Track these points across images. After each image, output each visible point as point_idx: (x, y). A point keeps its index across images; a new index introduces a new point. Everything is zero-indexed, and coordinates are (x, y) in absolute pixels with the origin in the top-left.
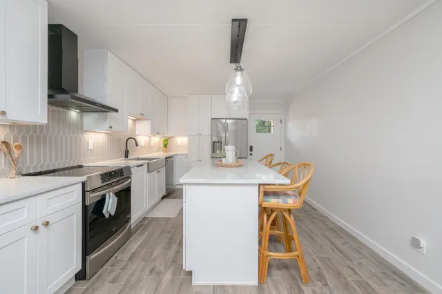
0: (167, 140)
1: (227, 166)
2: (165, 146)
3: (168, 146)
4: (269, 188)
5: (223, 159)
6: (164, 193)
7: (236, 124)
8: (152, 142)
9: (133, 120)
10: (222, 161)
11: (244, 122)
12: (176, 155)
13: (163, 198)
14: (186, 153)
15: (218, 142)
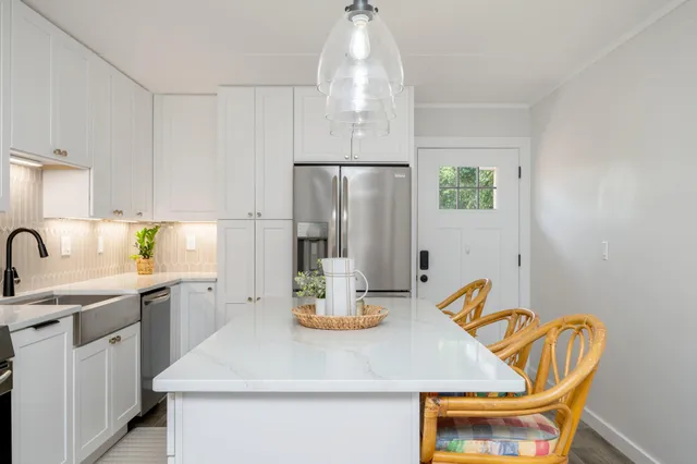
0: (151, 233)
1: (328, 326)
2: (146, 253)
3: (155, 252)
4: (454, 408)
5: (320, 303)
6: (135, 408)
7: (376, 183)
8: (101, 240)
9: (32, 168)
10: (313, 308)
11: (400, 174)
12: (178, 283)
13: (134, 424)
14: (212, 275)
15: (317, 240)
